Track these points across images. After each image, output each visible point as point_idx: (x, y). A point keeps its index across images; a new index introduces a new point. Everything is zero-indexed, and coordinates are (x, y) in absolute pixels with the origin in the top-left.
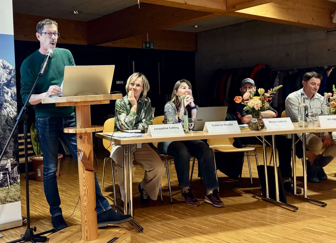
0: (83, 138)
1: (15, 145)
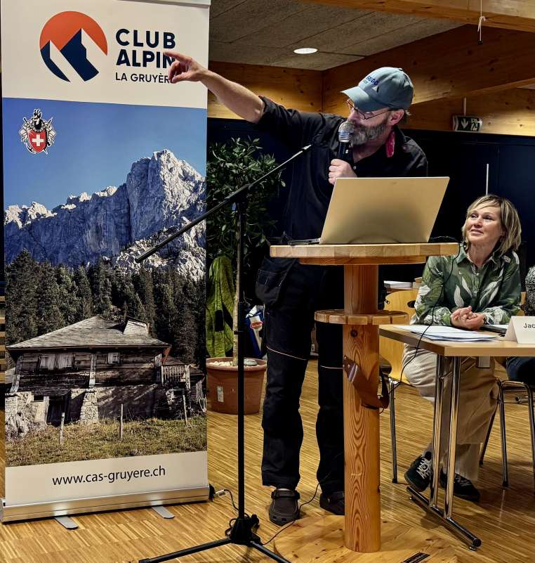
1: (199, 337)
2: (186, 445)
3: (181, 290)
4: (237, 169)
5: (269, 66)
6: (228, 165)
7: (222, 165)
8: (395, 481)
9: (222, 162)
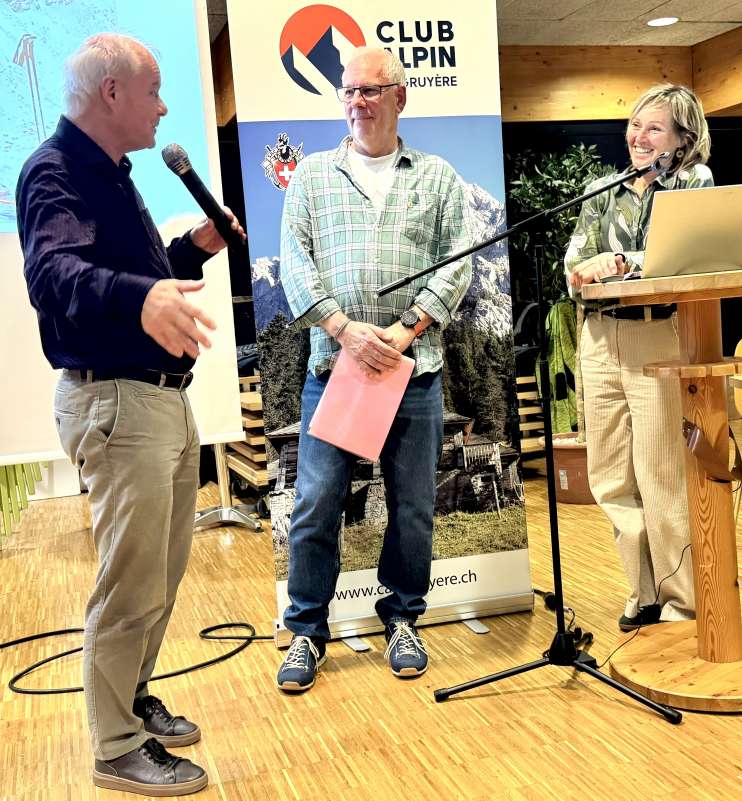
1: (509, 407)
2: (501, 543)
3: (482, 349)
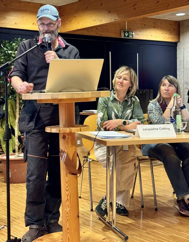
0: (66, 139)
4: (14, 54)
5: (33, 3)
6: (10, 52)
7: (7, 52)
8: (92, 210)
9: (6, 50)
